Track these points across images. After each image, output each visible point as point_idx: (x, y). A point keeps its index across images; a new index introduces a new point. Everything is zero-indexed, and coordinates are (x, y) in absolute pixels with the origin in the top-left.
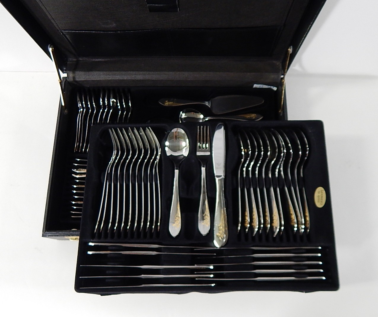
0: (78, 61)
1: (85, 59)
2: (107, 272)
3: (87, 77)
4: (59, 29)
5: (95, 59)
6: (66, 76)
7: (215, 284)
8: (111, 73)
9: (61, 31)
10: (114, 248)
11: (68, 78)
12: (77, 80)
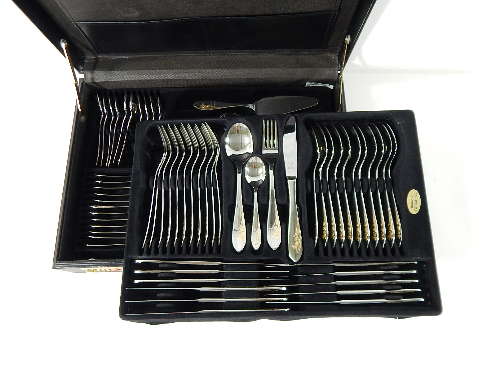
0: (97, 60)
1: (105, 56)
2: (158, 295)
3: (109, 78)
4: (72, 20)
5: (117, 56)
6: (84, 77)
7: (288, 309)
8: (136, 72)
9: (75, 23)
10: (165, 266)
11: (86, 79)
12: (96, 81)
